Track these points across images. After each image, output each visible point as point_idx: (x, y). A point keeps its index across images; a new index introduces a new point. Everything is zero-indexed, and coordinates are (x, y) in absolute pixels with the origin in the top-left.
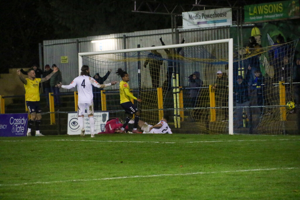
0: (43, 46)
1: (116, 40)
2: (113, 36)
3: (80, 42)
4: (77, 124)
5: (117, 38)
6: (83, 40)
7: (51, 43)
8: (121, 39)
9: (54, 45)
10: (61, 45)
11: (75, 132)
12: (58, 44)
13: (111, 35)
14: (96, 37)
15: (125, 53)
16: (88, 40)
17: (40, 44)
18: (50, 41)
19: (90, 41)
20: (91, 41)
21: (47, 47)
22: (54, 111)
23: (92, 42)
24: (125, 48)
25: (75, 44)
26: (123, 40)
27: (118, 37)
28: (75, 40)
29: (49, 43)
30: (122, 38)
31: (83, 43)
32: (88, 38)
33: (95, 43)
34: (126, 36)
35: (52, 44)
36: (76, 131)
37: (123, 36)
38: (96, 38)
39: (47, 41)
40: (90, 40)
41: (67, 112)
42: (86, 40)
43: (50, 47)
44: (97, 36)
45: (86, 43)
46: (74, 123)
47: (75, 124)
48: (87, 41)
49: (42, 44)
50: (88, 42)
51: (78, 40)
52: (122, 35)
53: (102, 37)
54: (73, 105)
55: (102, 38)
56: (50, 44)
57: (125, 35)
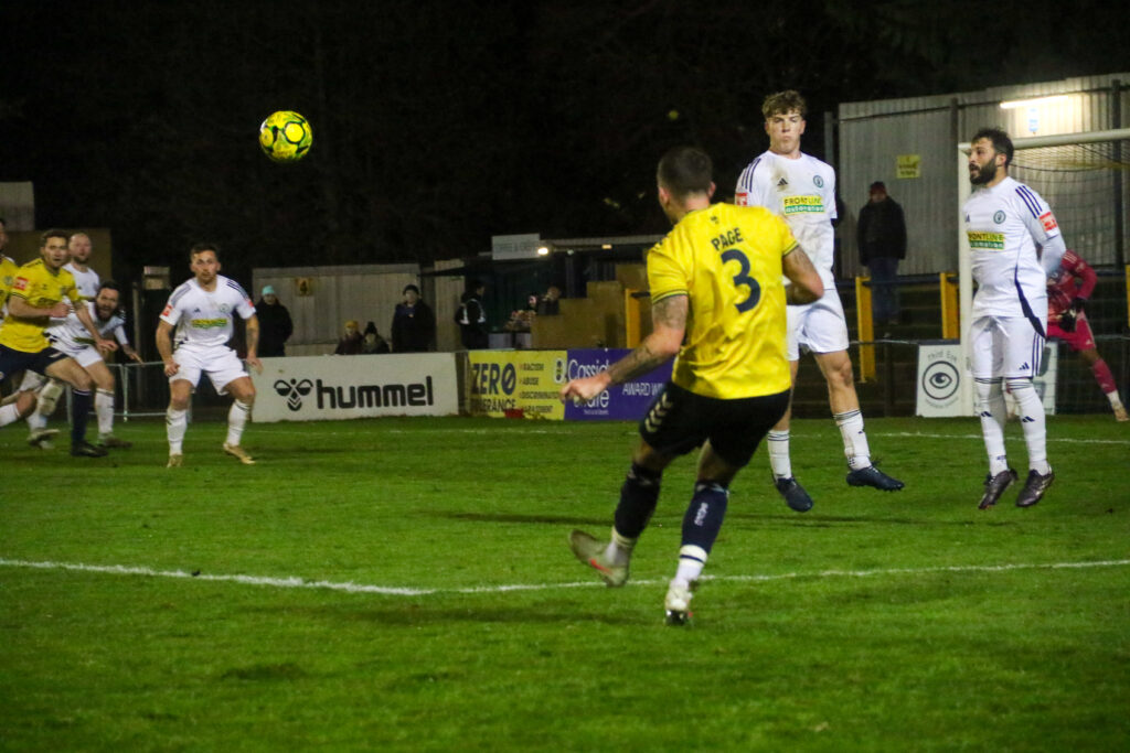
0: (839, 121)
1: (1087, 97)
2: (1076, 84)
3: (963, 107)
4: (948, 380)
5: (1090, 92)
6: (974, 101)
7: (866, 110)
8: (1104, 97)
9: (874, 117)
10: (899, 118)
11: (941, 407)
12: (888, 115)
13: (1069, 81)
14: (1019, 90)
15: (1117, 142)
16: (990, 99)
17: (828, 116)
18: (862, 105)
19: (996, 103)
20: (1000, 102)
21: (853, 125)
22: (870, 338)
23: (1004, 106)
24: (1117, 126)
25: (948, 114)
26: (1111, 97)
27: (1095, 86)
28: (946, 100)
29: (857, 112)
30: (1106, 90)
31: (974, 109)
32: (990, 94)
33: (1013, 111)
34: (1123, 84)
35: (870, 114)
36: (947, 405)
37: (1110, 85)
38: (1019, 94)
39: (853, 106)
40: (997, 98)
41: (914, 342)
42: (982, 101)
43: (864, 124)
44: (1019, 87)
45: (982, 109)
46: (939, 377)
47: (941, 381)
48: (987, 104)
49: (835, 115)
50: (990, 108)
51: (955, 101)
52: (1106, 80)
53: (1037, 89)
54: (936, 317)
55: (1037, 93)
56: (862, 114)
57: (1116, 82)
